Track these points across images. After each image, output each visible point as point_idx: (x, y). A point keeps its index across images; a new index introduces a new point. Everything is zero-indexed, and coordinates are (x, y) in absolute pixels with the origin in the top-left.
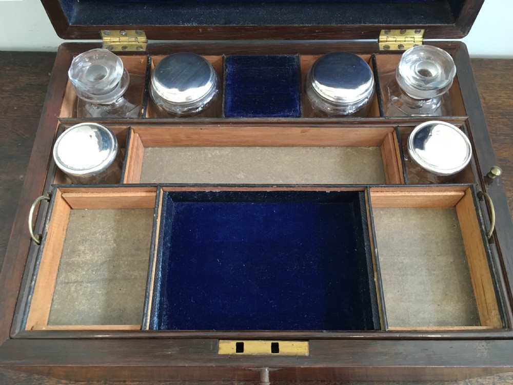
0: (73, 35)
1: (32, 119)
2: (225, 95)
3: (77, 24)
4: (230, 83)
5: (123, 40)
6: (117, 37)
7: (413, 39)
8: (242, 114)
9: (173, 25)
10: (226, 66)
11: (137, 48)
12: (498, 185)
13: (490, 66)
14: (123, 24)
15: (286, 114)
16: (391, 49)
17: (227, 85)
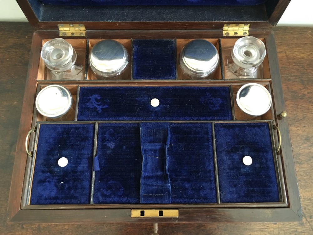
0: (41, 26)
1: (18, 66)
2: (133, 65)
3: (43, 21)
4: (135, 58)
5: (72, 29)
6: (68, 27)
7: (243, 29)
8: (142, 78)
9: (101, 22)
10: (133, 46)
11: (80, 34)
12: (285, 121)
13: (291, 32)
14: (71, 20)
15: (168, 78)
16: (230, 35)
17: (134, 59)
